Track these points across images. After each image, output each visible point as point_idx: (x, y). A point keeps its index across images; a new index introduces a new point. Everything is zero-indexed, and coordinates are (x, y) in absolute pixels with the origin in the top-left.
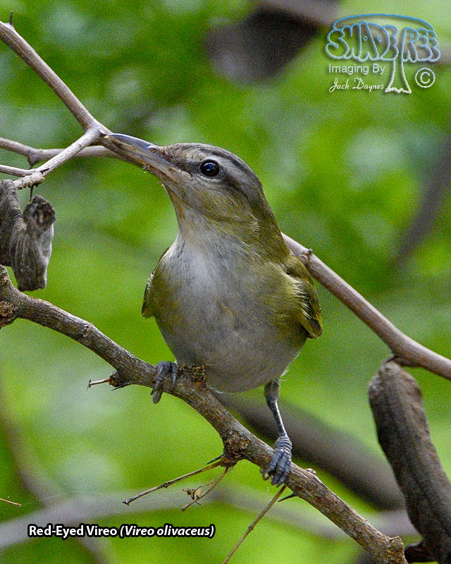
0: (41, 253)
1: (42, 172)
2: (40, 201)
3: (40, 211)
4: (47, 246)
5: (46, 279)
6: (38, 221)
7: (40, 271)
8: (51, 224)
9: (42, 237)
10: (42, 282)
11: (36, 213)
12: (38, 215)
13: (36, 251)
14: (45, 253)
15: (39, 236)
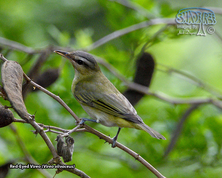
0: (71, 151)
1: (68, 133)
2: (70, 138)
3: (70, 140)
4: (72, 150)
5: (72, 158)
6: (70, 143)
7: (70, 156)
8: (73, 143)
9: (71, 147)
10: (71, 159)
11: (69, 141)
12: (70, 141)
13: (69, 151)
14: (72, 151)
15: (70, 146)
